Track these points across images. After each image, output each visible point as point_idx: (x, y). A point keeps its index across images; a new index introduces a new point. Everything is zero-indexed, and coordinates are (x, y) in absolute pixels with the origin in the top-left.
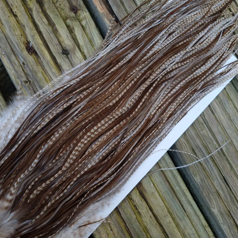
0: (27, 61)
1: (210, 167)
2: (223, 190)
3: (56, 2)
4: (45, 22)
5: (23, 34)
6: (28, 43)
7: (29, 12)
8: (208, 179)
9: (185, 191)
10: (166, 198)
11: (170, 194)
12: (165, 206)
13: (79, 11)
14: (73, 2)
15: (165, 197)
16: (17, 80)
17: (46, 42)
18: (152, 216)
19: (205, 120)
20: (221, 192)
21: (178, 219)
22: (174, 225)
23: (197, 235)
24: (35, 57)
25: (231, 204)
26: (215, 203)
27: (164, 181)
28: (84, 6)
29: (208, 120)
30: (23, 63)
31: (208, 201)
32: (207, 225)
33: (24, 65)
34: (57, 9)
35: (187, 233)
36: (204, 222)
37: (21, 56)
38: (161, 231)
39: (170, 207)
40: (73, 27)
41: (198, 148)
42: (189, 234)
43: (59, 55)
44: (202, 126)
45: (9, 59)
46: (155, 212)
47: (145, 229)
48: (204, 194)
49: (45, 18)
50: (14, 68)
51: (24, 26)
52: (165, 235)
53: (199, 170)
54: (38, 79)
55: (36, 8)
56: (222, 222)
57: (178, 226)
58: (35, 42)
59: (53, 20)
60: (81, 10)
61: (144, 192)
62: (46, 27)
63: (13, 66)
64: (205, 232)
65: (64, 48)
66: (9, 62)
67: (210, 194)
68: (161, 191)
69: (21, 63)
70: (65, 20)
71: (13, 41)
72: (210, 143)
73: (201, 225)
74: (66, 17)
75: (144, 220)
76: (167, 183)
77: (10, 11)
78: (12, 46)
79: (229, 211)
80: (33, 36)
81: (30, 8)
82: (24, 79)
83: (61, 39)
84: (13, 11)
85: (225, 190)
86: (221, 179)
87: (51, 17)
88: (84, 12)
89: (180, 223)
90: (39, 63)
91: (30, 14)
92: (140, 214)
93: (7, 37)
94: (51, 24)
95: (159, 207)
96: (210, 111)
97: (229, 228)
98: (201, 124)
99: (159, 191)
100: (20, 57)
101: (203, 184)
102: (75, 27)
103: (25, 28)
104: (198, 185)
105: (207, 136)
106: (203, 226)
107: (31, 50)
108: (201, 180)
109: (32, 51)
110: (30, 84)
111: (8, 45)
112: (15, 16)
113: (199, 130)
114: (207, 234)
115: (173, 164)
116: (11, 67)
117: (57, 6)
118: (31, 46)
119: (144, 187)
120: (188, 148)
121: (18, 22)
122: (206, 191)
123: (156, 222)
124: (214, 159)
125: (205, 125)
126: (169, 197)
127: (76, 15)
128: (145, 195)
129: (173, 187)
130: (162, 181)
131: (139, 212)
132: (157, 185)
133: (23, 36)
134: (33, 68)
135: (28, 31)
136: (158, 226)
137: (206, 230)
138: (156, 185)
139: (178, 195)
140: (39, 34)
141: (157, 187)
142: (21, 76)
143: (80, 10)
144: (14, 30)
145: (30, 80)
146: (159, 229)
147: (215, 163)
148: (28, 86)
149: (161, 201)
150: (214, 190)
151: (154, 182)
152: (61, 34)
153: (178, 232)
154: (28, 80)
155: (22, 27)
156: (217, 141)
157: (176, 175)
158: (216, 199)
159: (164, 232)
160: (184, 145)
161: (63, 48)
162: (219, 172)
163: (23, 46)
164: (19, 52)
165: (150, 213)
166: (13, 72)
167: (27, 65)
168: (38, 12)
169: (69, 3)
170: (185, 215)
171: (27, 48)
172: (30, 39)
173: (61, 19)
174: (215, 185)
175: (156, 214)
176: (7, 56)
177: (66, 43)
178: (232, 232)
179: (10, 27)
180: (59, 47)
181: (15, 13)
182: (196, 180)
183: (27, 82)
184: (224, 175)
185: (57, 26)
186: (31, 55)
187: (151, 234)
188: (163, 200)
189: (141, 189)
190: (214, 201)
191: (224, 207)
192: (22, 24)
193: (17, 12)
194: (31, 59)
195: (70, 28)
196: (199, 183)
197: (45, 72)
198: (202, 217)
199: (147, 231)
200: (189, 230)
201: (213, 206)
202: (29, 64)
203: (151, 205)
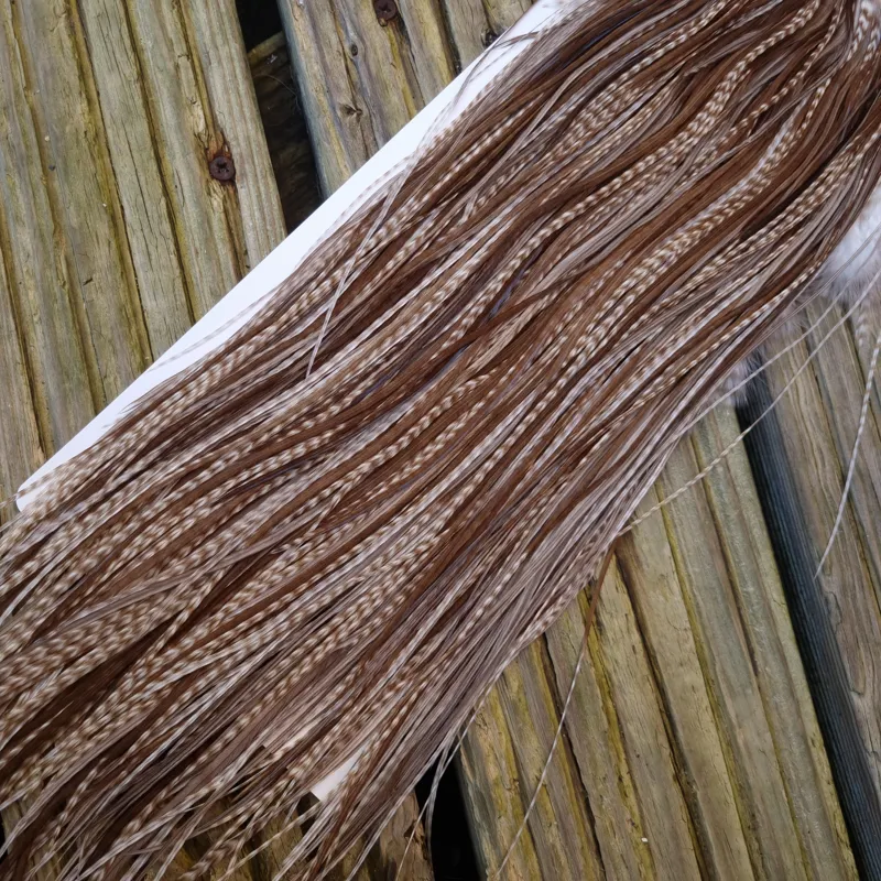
0: (368, 43)
8: (867, 594)
9: (773, 604)
10: (703, 609)
11: (720, 599)
12: (690, 634)
15: (701, 603)
16: (322, 99)
18: (639, 647)
21: (723, 686)
22: (706, 703)
23: (773, 758)
24: (393, 36)
26: (869, 680)
27: (711, 551)
30: (354, 49)
31: (847, 666)
32: (819, 738)
33: (355, 54)
35: (740, 742)
36: (813, 728)
37: (352, 22)
38: (656, 707)
39: (708, 642)
41: (863, 481)
42: (746, 744)
43: (471, 45)
45: (314, 25)
46: (654, 640)
47: (604, 680)
48: (840, 636)
50: (323, 57)
52: (667, 723)
53: (846, 553)
54: (386, 109)
56: (877, 747)
57: (717, 707)
61: (632, 565)
63: (320, 49)
64: (806, 759)
65: (494, 27)
66: (311, 33)
67: (861, 644)
68: (690, 581)
69: (346, 46)
73: (798, 734)
75: (608, 651)
76: (719, 562)
82: (345, 99)
89: (728, 702)
90: (403, 61)
92: (601, 630)
95: (672, 628)
99: (685, 579)
100: (349, 28)
101: (847, 603)
104: (827, 601)
106: (803, 737)
107: (387, 10)
108: (844, 589)
109: (391, 15)
110: (358, 120)
114: (810, 770)
115: (758, 506)
116: (313, 52)
119: (638, 551)
120: (828, 468)
122: (848, 627)
123: (646, 671)
126: (713, 608)
128: (636, 576)
129: (737, 580)
130: (705, 551)
131: (599, 624)
132: (683, 556)
134: (379, 70)
136: (649, 687)
137: (810, 755)
138: (679, 557)
139: (747, 613)
141: (681, 565)
142: (338, 87)
145: (362, 107)
146: (651, 695)
148: (351, 123)
149: (682, 610)
151: (675, 544)
153: (713, 729)
154: (356, 107)
157: (759, 545)
159: (666, 711)
160: (816, 453)
161: (490, 26)
164: (349, 9)
165: (636, 637)
166: (317, 68)
167: (365, 56)
170: (751, 683)
175: (655, 648)
176: (311, 13)
177: (506, 13)
180: (479, 19)
182: (824, 585)
183: (349, 111)
186: (383, 26)
187: (621, 704)
188: (688, 612)
189: (626, 552)
190: (868, 670)
194: (379, 38)
196: (831, 597)
197: (413, 92)
198: (808, 708)
199: (608, 688)
200: (751, 735)
201: (861, 686)
202: (371, 56)
203: (645, 612)
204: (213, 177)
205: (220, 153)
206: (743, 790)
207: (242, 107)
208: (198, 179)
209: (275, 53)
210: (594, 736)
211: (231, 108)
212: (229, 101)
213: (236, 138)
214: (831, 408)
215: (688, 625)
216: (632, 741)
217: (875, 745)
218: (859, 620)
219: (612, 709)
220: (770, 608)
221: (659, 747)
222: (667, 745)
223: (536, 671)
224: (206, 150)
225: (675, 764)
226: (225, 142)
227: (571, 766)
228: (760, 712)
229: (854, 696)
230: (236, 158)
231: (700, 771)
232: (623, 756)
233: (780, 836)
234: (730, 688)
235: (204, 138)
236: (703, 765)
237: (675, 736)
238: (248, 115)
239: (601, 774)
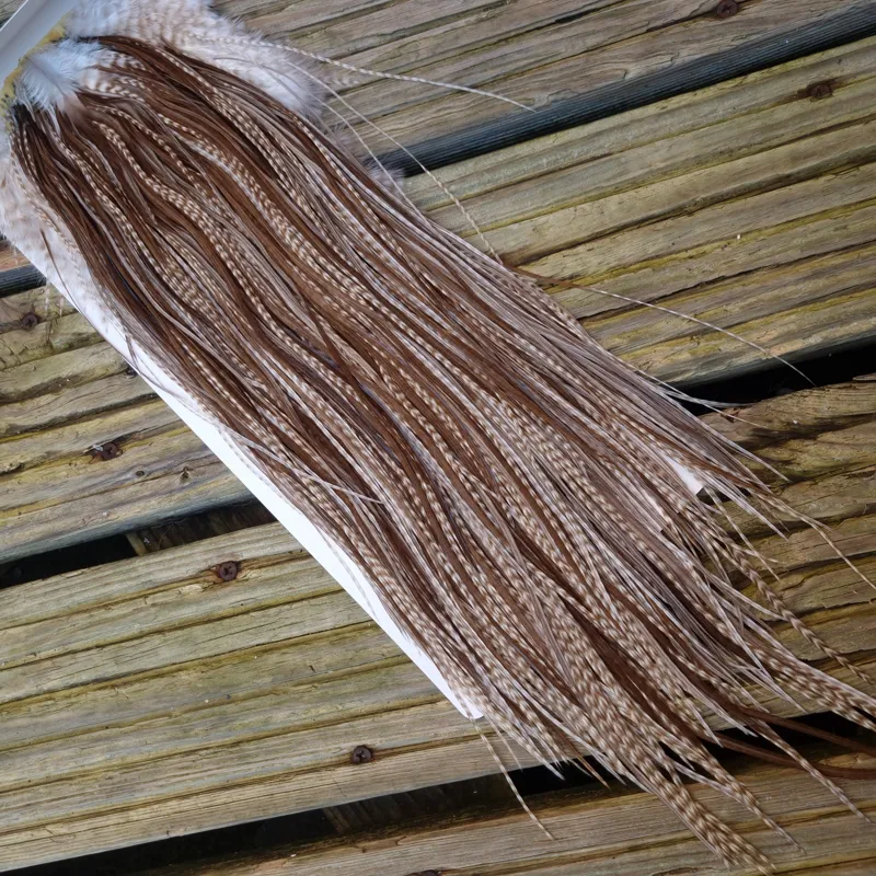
0: (135, 463)
1: (518, 56)
2: (587, 34)
3: (4, 362)
4: (50, 400)
5: (68, 461)
6: (92, 453)
7: (17, 434)
8: (548, 70)
9: (557, 143)
10: (560, 197)
11: (551, 185)
12: (579, 207)
13: (37, 310)
14: (10, 320)
15: (556, 199)
16: (176, 497)
17: (98, 409)
18: (589, 246)
19: (395, 36)
20: (591, 41)
21: (619, 180)
22: (632, 193)
23: (676, 139)
24: (129, 445)
25: (631, 21)
26: (615, 66)
27: (516, 193)
28: (27, 293)
29: (397, 28)
30: (140, 474)
31: (604, 84)
32: (661, 104)
33: (143, 473)
34: (21, 364)
35: (662, 165)
36: (652, 109)
37: (119, 476)
38: (635, 232)
39: (585, 193)
40: (74, 334)
41: (461, 77)
42: (665, 160)
43: (137, 386)
44: (406, 48)
45: (122, 504)
46: (583, 235)
47: (614, 272)
48: (581, 91)
49: (38, 399)
50: (145, 497)
51: (49, 453)
52: (648, 223)
53: (517, 88)
54: (183, 449)
55: (9, 415)
56: (668, 58)
57: (636, 184)
58: (95, 436)
59: (46, 381)
60: (35, 304)
61: (527, 253)
62: (62, 399)
63: (140, 499)
64: (677, 113)
65: (123, 369)
66: (128, 506)
67: (588, 74)
68: (538, 208)
69: (137, 480)
70: (54, 352)
71: (80, 487)
72: (457, 38)
73: (656, 121)
74: (44, 346)
75: (591, 271)
76: (525, 186)
77: (6, 477)
78: (93, 491)
79: (648, 31)
80: (78, 437)
81: (7, 431)
82: (176, 480)
83: (99, 372)
84: (6, 470)
85: (590, 27)
86: (557, 31)
87: (38, 383)
88: (40, 297)
89: (631, 176)
90: (148, 437)
91: (21, 433)
92: (577, 276)
93: (69, 498)
94: (55, 387)
95: (574, 221)
96: (376, 14)
97: (689, 42)
98: (402, 51)
99: (536, 212)
100: (123, 478)
101: (555, 85)
102: (75, 330)
103: (54, 453)
104: (554, 101)
105: (436, 42)
106: (659, 115)
107: (111, 450)
108: (545, 89)
109: (114, 448)
110: (191, 470)
111: (87, 500)
112: (20, 468)
113: (416, 61)
114: (684, 110)
115: (482, 157)
116: (142, 504)
117: (13, 363)
118: (102, 449)
119: (515, 249)
120: (451, 105)
121: (35, 466)
122: (573, 84)
123: (607, 240)
124: (502, 37)
125: (406, 40)
126: (558, 190)
127: (45, 321)
128: (534, 250)
129: (537, 172)
130: (514, 198)
131: (571, 277)
132: (520, 214)
133: (74, 462)
134: (154, 455)
135: (64, 447)
136: (619, 237)
137: (673, 110)
138: (521, 217)
139: (563, 163)
140: (75, 423)
141: (526, 215)
142: (168, 485)
143: (33, 308)
144: (55, 478)
145: (181, 467)
146: (627, 235)
147: (515, 36)
148: (194, 475)
149: (560, 214)
150: (580, 61)
151: (509, 220)
152: (87, 367)
153: (653, 186)
154: (182, 472)
155: (49, 459)
156: (458, 16)
157: (512, 156)
158: (604, 58)
159: (639, 224)
160: (441, 113)
161: (121, 372)
162: (538, 32)
163: (99, 466)
164: (110, 479)
165: (581, 249)
166: (153, 501)
167: (145, 466)
168: (21, 412)
169: (11, 330)
170: (617, 158)
171: (104, 459)
172: (83, 446)
173: (49, 359)
174: (570, 52)
175: (590, 233)
176: (112, 507)
177: (112, 360)
178: (704, 36)
179: (46, 486)
180: (117, 381)
181: (14, 468)
182: (541, 104)
183: (185, 477)
184: (553, 20)
185: (64, 374)
186: (122, 453)
187: (631, 259)
188: (562, 208)
189: (517, 257)
190: (607, 67)
191: (634, 41)
192: (44, 457)
193: (11, 461)
194: (131, 455)
195: (76, 344)
196: (551, 98)
197: (171, 429)
198: (637, 113)
199: (622, 269)
200: (657, 156)
201: (619, 72)
202: (146, 461)
203: (562, 242)
204: (235, 578)
205: (217, 573)
206: (700, 162)
207: (182, 557)
208: (236, 589)
209: (143, 540)
210: (656, 279)
211: (184, 565)
212: (179, 566)
213: (206, 561)
214: (406, 103)
215: (572, 209)
216: (662, 249)
217: (666, 59)
218: (567, 76)
219: (638, 266)
220: (560, 145)
221: (665, 228)
222: (664, 223)
223: (606, 325)
224: (215, 583)
225: (679, 216)
226: (209, 569)
227: (680, 296)
228: (640, 151)
229: (629, 77)
230: (221, 561)
231: (685, 196)
232: (674, 256)
233: (735, 132)
234: (620, 174)
235: (206, 585)
236: (680, 194)
237: (658, 216)
238: (188, 552)
239: (687, 272)
